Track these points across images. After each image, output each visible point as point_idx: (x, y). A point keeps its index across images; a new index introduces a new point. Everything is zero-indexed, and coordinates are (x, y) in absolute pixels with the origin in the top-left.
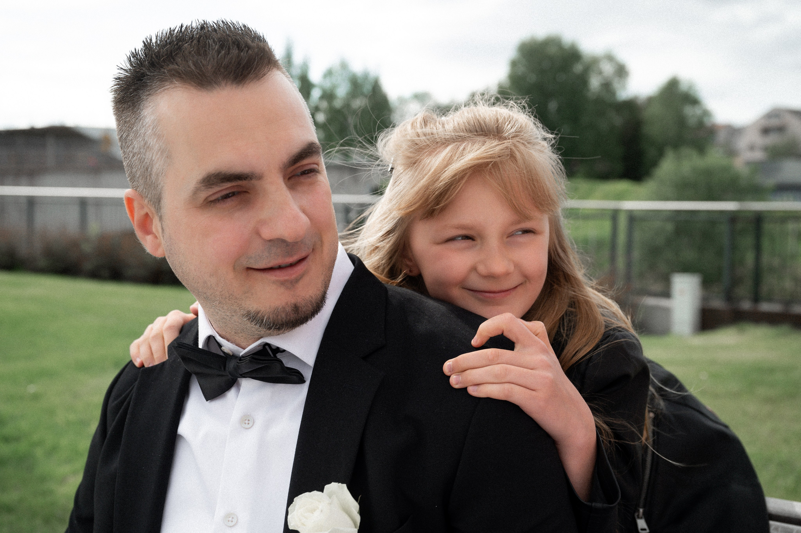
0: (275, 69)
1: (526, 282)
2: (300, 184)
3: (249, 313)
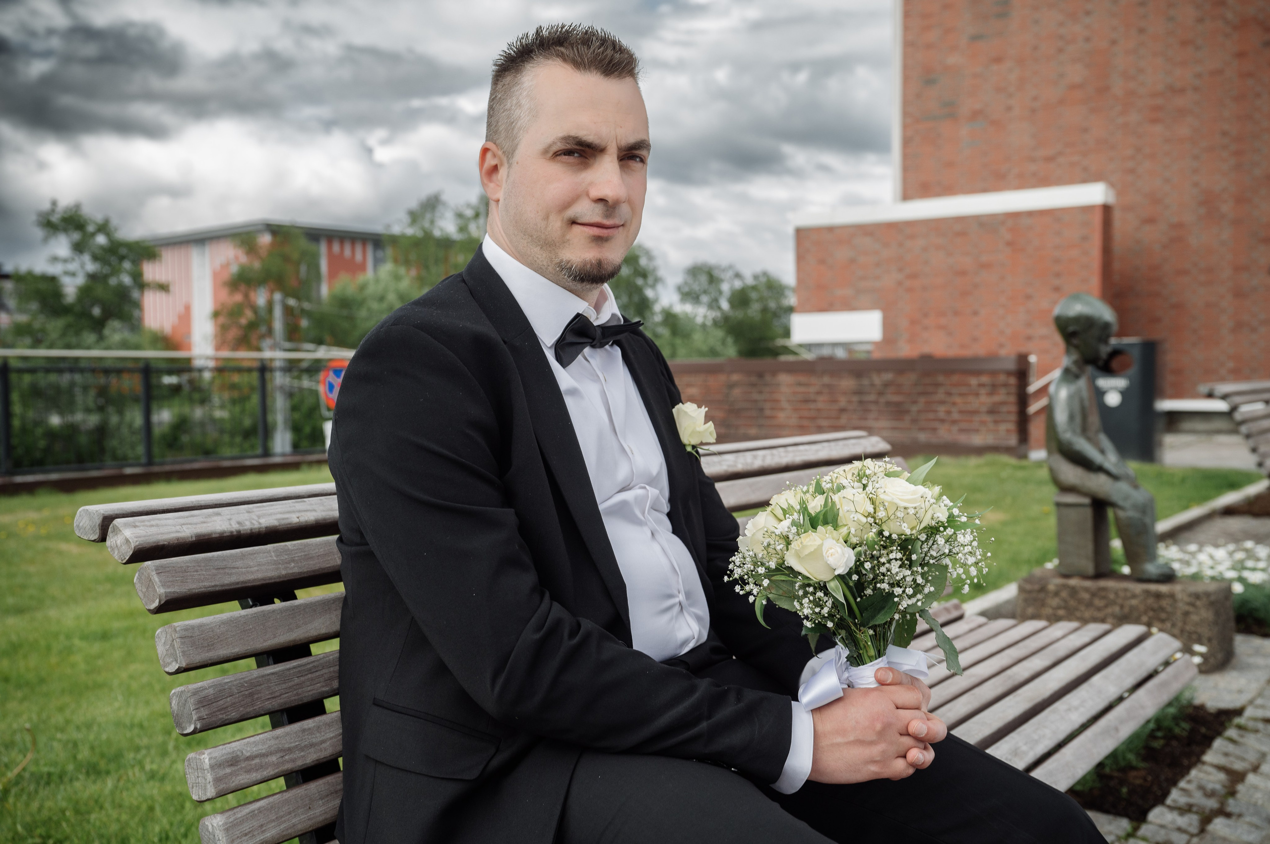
2: (628, 167)
3: (562, 261)
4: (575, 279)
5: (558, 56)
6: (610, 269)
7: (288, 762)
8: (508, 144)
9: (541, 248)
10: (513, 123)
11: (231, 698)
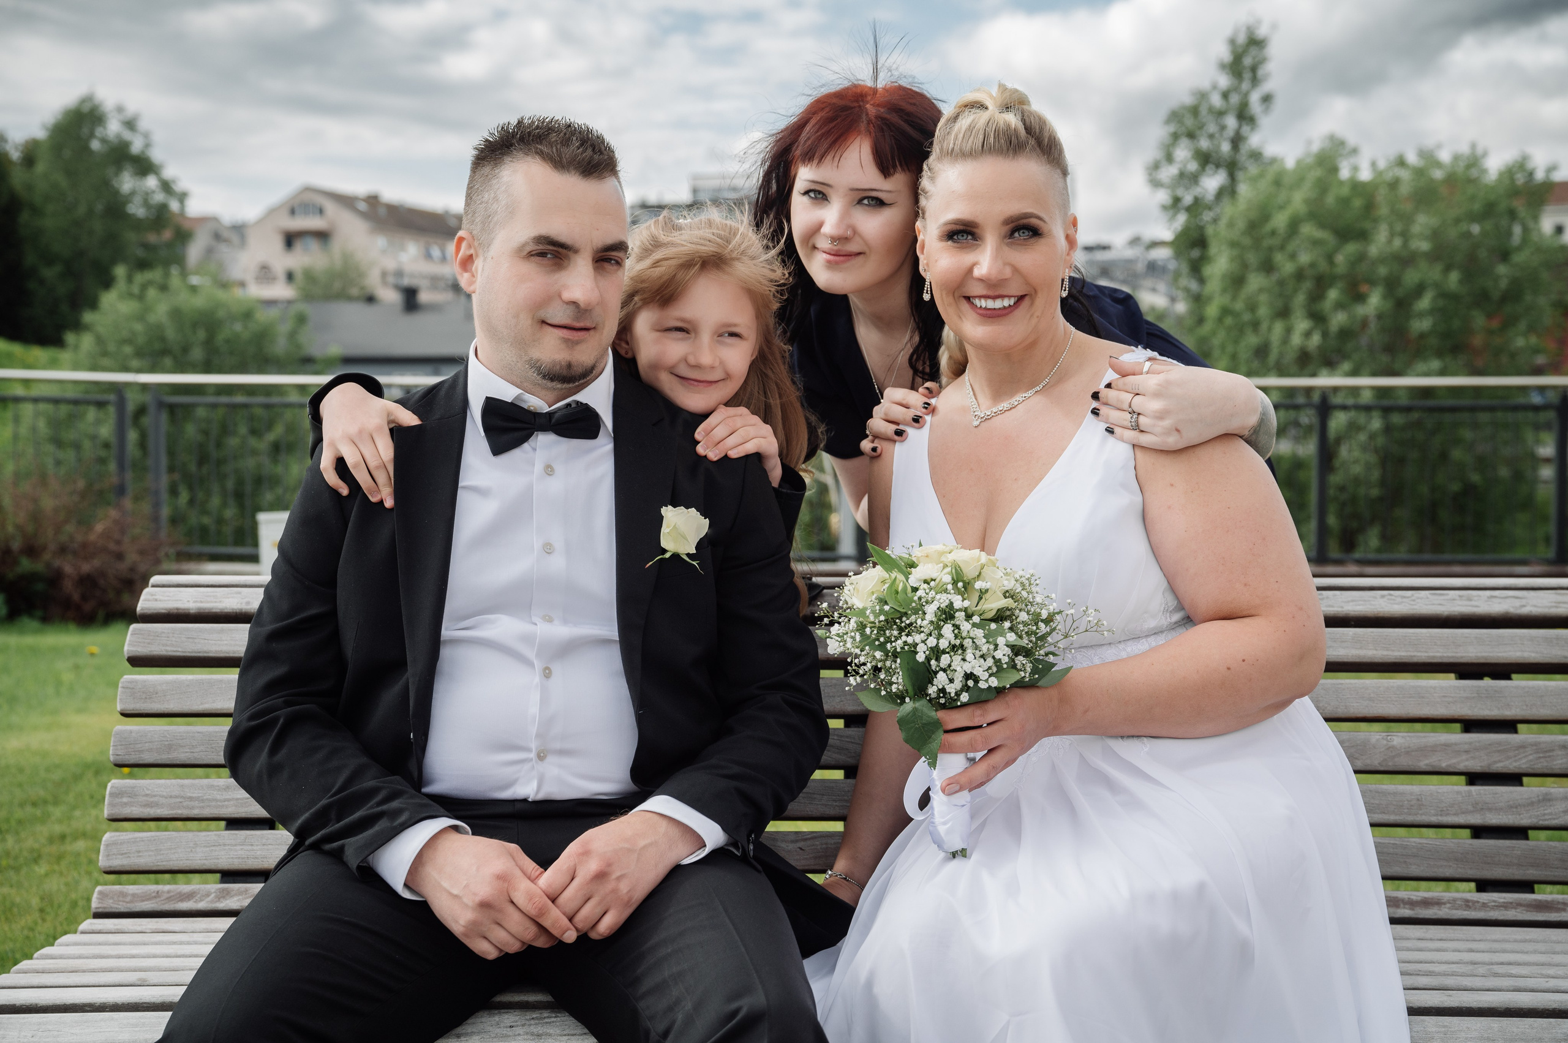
0: (614, 177)
1: (728, 378)
2: (603, 269)
3: (531, 359)
4: (544, 377)
5: (537, 153)
6: (580, 370)
7: (184, 807)
8: (484, 236)
9: (511, 345)
10: (490, 216)
11: (150, 744)
